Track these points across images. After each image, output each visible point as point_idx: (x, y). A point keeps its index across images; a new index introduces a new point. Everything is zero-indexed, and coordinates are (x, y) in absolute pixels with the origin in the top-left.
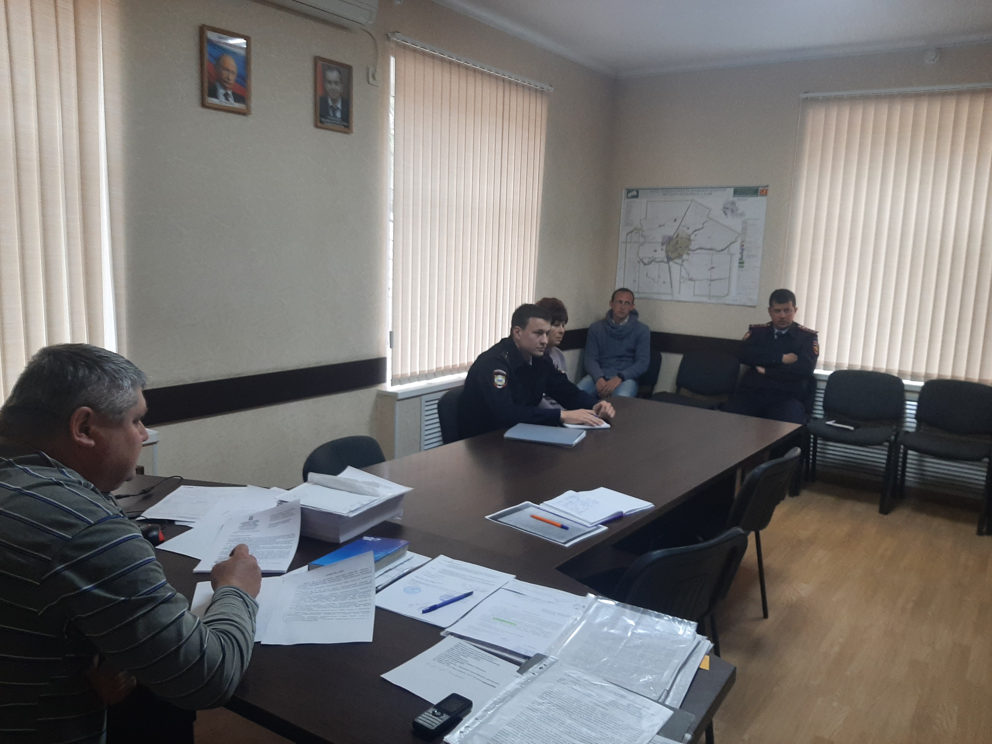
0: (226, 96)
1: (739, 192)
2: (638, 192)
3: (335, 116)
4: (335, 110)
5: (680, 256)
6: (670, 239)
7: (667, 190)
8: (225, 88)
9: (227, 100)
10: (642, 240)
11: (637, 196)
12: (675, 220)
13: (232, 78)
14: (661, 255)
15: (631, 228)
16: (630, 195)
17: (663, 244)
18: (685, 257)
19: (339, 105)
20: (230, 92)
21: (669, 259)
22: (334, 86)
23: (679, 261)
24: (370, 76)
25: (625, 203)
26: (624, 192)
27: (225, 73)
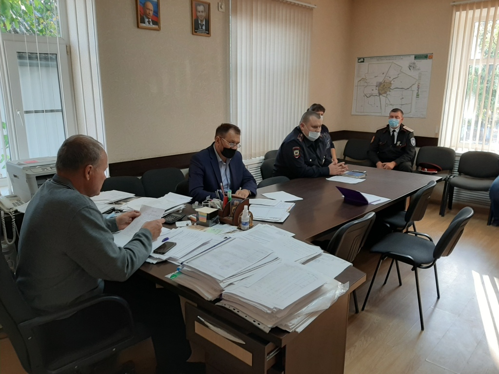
0: (149, 22)
1: (417, 57)
2: (364, 59)
3: (202, 28)
4: (202, 26)
5: (385, 93)
6: (381, 83)
7: (379, 58)
8: (149, 18)
9: (149, 24)
10: (366, 84)
11: (363, 62)
12: (383, 74)
13: (151, 13)
14: (376, 92)
15: (360, 79)
16: (360, 61)
17: (376, 86)
18: (388, 93)
19: (204, 23)
20: (150, 20)
21: (380, 94)
22: (201, 14)
23: (385, 95)
24: (219, 7)
25: (357, 64)
26: (357, 60)
27: (148, 11)
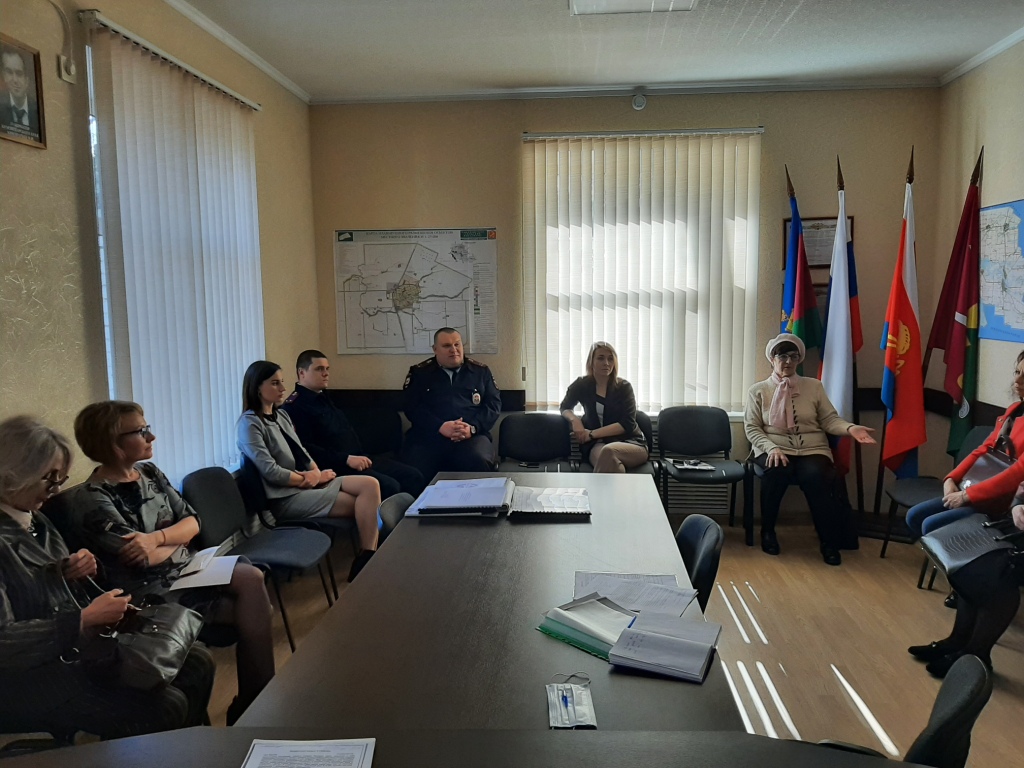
1: (465, 234)
2: (351, 234)
3: (20, 122)
4: (21, 114)
5: (409, 305)
6: (396, 287)
7: (385, 233)
10: (362, 288)
11: (351, 239)
12: (399, 266)
14: (388, 304)
15: (348, 276)
16: (342, 237)
17: (388, 293)
18: (415, 305)
19: (25, 107)
21: (398, 309)
23: (410, 311)
24: (63, 72)
25: (336, 246)
26: (335, 235)
